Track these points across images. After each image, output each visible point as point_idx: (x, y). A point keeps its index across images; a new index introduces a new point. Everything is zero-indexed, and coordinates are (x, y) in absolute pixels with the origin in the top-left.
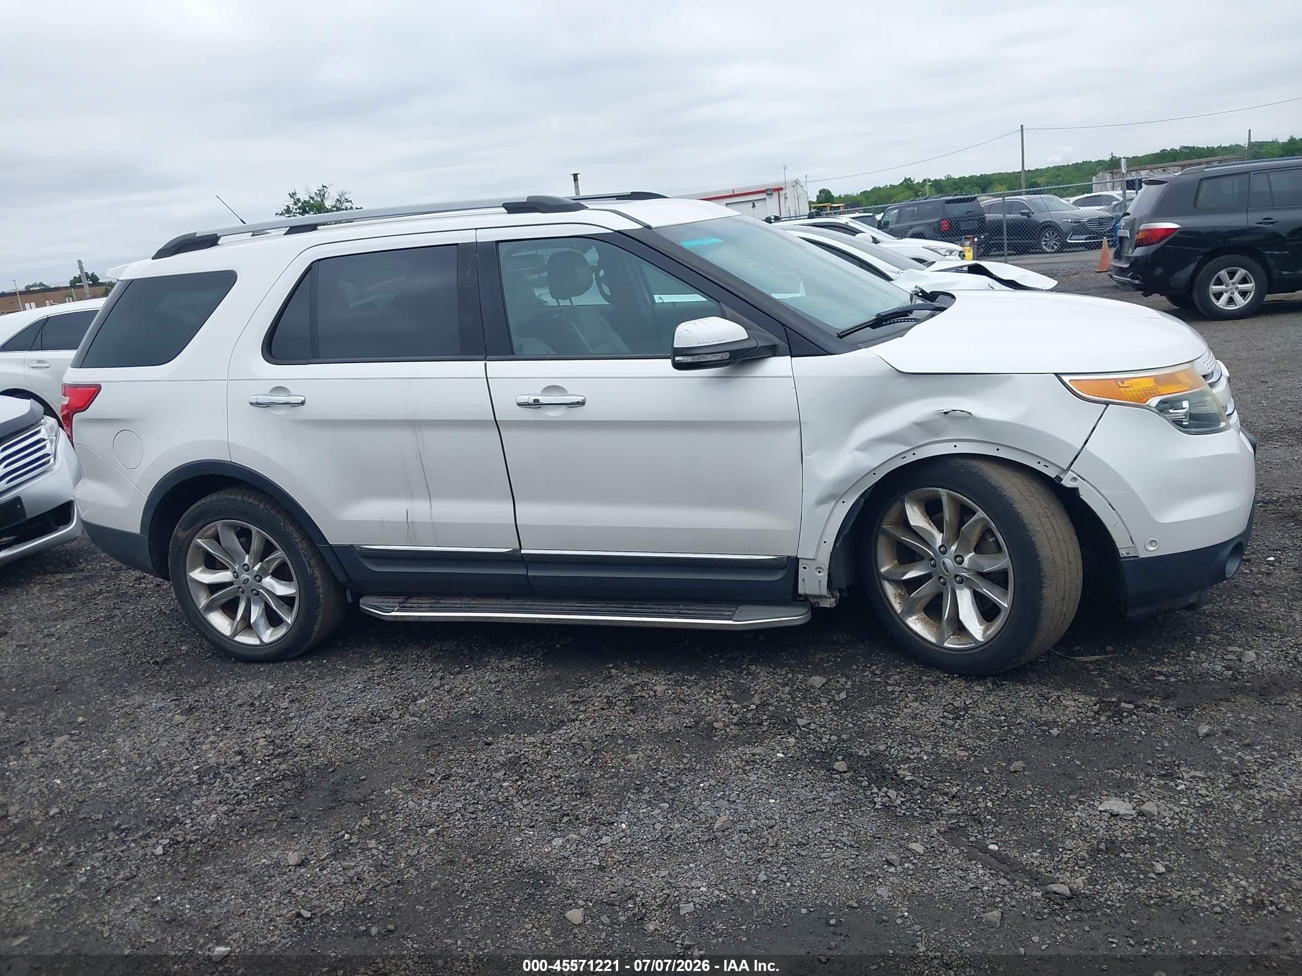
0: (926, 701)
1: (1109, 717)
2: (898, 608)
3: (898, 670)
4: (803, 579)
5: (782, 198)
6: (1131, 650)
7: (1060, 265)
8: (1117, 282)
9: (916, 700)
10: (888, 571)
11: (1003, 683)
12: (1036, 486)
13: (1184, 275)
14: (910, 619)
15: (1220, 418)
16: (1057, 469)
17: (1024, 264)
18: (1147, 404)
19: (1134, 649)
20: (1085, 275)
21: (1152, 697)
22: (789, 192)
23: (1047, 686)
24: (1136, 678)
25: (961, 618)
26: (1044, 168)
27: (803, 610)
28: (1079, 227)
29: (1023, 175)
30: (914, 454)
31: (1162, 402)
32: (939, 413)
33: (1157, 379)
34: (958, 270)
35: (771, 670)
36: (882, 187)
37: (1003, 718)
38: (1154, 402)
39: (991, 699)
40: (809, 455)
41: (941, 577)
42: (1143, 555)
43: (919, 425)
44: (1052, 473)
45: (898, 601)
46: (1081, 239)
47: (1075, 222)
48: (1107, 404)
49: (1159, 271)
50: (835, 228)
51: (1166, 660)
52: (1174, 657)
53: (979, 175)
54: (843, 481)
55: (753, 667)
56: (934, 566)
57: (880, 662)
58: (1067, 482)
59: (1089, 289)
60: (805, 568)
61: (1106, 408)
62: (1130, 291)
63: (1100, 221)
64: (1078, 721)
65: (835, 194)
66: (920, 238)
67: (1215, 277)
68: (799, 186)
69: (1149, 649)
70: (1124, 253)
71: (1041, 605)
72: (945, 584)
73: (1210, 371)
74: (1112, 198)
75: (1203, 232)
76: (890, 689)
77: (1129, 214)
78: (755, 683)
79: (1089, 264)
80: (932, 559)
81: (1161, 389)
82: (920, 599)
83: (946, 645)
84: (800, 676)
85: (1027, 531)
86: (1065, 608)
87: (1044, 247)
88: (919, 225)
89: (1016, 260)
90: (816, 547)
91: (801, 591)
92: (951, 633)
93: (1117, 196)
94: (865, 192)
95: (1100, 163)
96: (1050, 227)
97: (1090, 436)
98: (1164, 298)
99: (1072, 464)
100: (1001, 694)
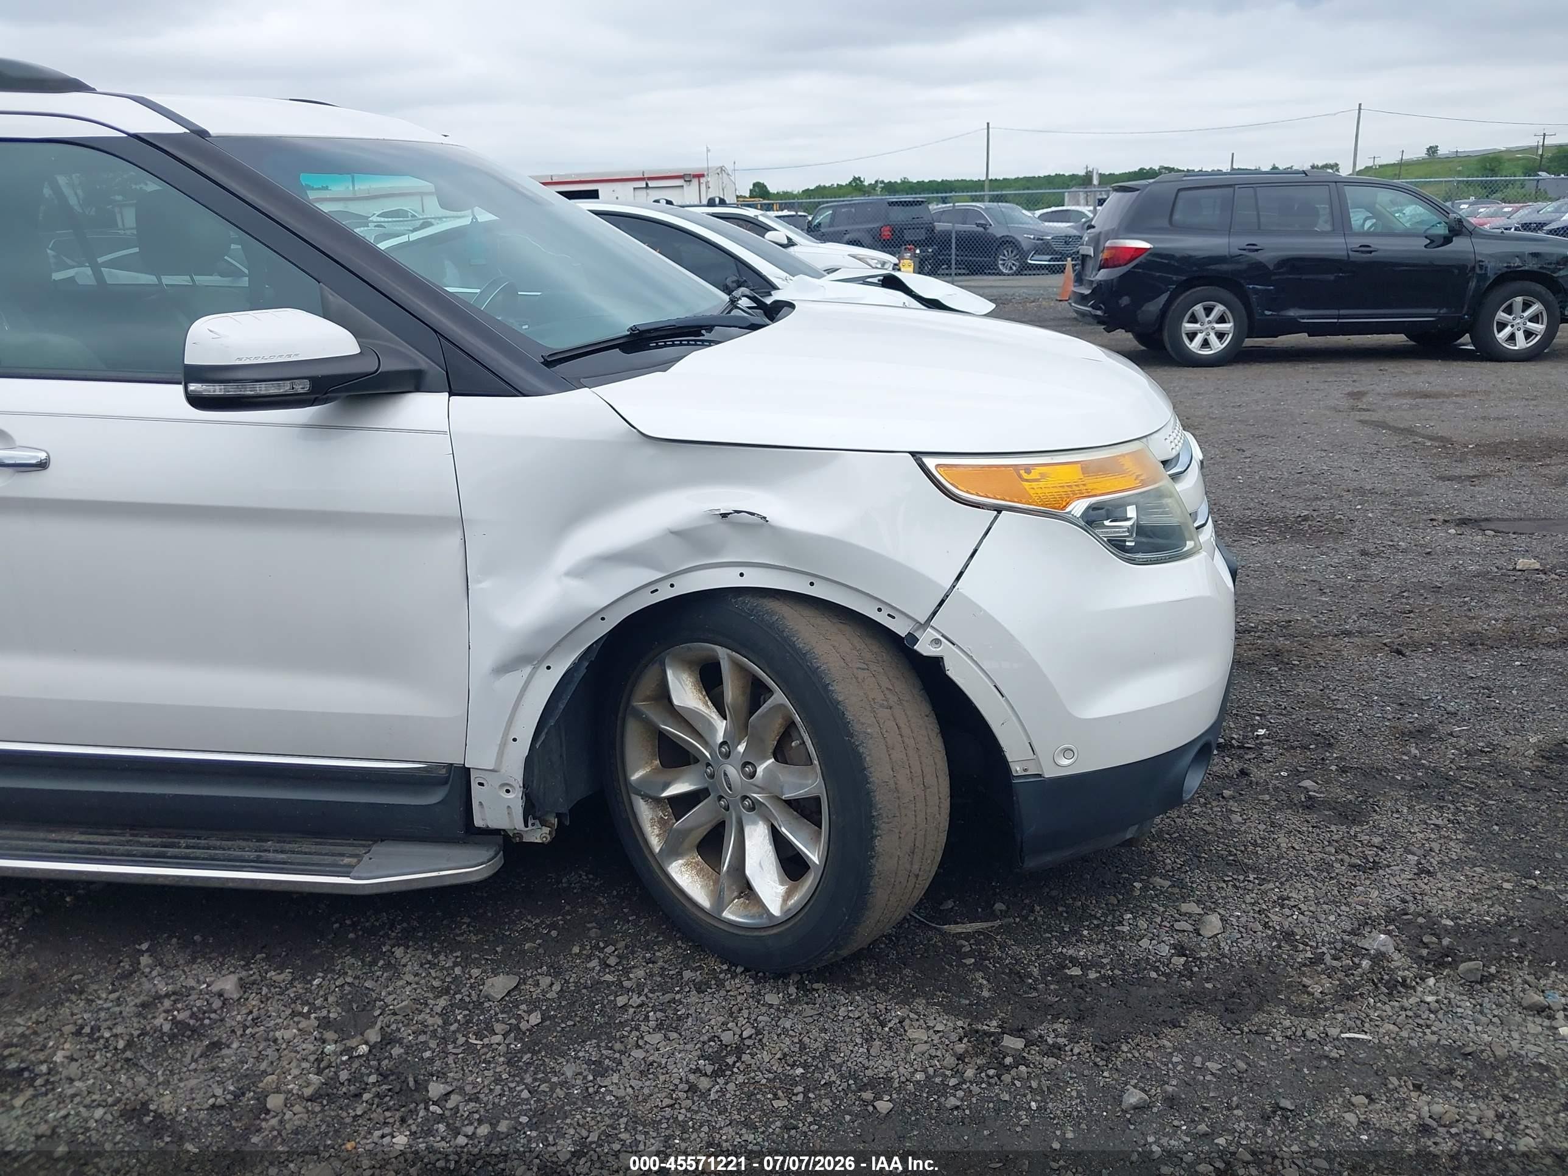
0: (676, 1030)
1: (980, 1069)
2: (656, 843)
3: (648, 955)
4: (481, 803)
5: (703, 187)
6: (1033, 911)
7: (1016, 290)
8: (1076, 312)
9: (659, 1027)
10: (642, 780)
11: (815, 986)
12: (875, 649)
13: (1153, 307)
14: (674, 864)
15: (1187, 535)
16: (909, 621)
17: (970, 286)
18: (1067, 510)
19: (1037, 908)
20: (1044, 303)
21: (1056, 1018)
22: (712, 179)
23: (887, 993)
24: (1036, 972)
25: (748, 872)
26: (1013, 177)
27: (485, 853)
28: (1043, 247)
29: (987, 183)
30: (672, 586)
31: (1093, 508)
32: (712, 514)
33: (1086, 468)
34: (863, 281)
35: (430, 957)
36: (827, 185)
37: (800, 1071)
38: (1078, 507)
39: (788, 1025)
40: (479, 582)
41: (721, 798)
42: (1050, 773)
43: (678, 534)
44: (901, 628)
45: (657, 831)
46: (1043, 260)
47: (1038, 239)
48: (999, 510)
49: (1125, 301)
50: (741, 222)
51: (1085, 933)
52: (1098, 926)
53: (940, 180)
54: (543, 631)
55: (399, 952)
56: (712, 776)
57: (625, 934)
58: (925, 648)
59: (1046, 320)
60: (481, 784)
61: (996, 518)
62: (1089, 324)
63: (1067, 240)
64: (928, 1077)
65: (772, 189)
66: (857, 245)
67: (1190, 312)
68: (725, 175)
69: (1060, 909)
70: (1086, 275)
71: (871, 867)
72: (727, 808)
73: (1174, 453)
74: (1082, 214)
75: (1178, 255)
76: (621, 1001)
77: (1093, 227)
78: (390, 989)
79: (1050, 290)
80: (708, 765)
81: (1092, 483)
82: (690, 830)
83: (727, 915)
84: (476, 972)
85: (852, 735)
86: (916, 867)
87: (1001, 267)
88: (858, 229)
89: (968, 281)
90: (495, 750)
91: (478, 822)
92: (736, 894)
93: (1087, 212)
94: (808, 190)
95: (1073, 177)
96: (1009, 242)
97: (966, 566)
98: (1130, 335)
99: (934, 613)
100: (809, 1011)
